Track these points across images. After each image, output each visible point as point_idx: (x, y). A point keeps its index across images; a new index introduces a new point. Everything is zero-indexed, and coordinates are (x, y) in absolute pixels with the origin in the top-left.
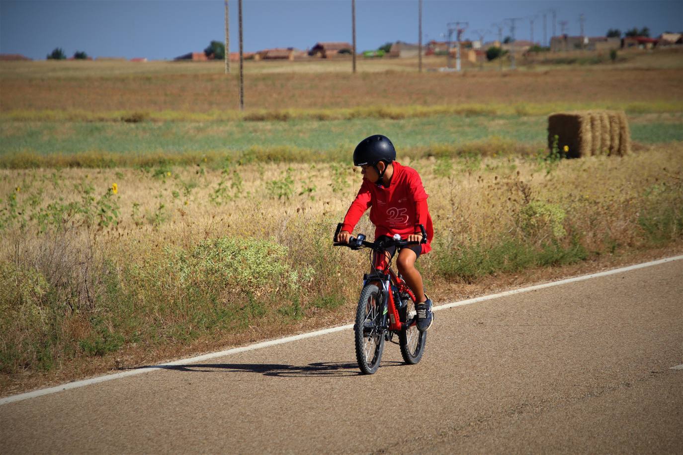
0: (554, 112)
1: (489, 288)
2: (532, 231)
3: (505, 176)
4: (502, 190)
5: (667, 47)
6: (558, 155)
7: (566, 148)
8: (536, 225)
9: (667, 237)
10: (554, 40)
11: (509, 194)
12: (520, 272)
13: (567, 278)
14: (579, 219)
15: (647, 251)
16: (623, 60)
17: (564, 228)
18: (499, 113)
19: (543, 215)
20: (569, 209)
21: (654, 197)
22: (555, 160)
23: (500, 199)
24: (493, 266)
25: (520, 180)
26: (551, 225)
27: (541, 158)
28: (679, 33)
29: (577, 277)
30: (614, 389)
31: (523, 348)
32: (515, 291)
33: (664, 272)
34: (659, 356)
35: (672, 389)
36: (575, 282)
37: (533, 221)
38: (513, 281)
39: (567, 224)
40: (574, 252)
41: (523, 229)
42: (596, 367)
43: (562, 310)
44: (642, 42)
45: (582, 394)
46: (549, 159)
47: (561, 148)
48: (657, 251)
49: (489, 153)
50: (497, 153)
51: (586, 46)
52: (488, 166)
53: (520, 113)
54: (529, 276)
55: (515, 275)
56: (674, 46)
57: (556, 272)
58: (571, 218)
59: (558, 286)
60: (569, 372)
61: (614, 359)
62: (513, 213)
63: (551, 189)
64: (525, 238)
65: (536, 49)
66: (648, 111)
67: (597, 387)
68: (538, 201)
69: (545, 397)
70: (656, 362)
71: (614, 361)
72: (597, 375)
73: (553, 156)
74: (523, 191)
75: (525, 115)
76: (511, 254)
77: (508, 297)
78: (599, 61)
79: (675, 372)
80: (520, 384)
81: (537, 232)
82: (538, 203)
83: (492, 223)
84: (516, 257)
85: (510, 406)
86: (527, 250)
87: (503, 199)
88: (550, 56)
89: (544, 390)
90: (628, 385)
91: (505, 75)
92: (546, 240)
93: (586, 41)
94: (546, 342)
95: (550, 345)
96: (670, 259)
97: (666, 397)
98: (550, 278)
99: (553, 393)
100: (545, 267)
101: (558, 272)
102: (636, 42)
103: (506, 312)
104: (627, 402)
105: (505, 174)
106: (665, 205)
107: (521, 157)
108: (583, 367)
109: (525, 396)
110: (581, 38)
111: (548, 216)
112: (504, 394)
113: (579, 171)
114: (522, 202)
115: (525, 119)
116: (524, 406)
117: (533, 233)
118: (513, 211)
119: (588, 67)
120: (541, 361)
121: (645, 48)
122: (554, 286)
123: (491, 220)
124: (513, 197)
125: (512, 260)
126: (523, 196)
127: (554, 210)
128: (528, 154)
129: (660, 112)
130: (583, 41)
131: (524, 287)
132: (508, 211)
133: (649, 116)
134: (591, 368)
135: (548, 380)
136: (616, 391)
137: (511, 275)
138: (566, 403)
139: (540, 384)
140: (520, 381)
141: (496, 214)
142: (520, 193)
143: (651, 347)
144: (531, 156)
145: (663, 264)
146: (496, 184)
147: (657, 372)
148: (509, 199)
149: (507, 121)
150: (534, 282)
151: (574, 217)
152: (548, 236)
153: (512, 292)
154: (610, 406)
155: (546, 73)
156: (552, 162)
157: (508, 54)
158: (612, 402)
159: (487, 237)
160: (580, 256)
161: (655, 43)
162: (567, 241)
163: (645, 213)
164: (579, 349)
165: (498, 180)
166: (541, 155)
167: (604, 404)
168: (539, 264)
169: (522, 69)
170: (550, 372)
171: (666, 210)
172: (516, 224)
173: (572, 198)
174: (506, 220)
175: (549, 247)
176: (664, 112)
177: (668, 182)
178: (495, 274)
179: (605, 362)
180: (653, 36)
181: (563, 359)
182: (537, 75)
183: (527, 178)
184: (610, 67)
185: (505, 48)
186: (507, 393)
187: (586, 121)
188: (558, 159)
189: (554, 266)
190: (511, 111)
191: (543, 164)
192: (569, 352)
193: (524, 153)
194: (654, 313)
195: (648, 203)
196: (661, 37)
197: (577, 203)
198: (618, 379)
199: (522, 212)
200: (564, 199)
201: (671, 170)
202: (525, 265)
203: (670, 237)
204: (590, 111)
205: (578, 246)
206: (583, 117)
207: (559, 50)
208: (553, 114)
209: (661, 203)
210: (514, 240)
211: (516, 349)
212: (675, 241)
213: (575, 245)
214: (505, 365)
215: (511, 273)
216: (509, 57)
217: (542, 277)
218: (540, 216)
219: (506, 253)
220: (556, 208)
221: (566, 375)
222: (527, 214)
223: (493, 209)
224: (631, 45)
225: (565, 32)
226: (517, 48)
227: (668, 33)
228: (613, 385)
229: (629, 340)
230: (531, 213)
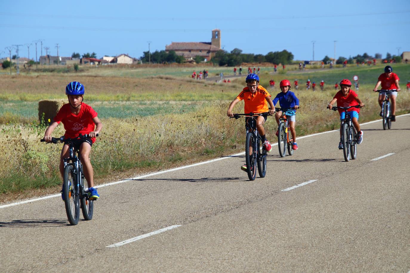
0: (42, 99)
1: (3, 201)
2: (29, 168)
3: (13, 136)
4: (11, 144)
5: (106, 64)
6: (45, 124)
7: (49, 120)
8: (31, 164)
9: (106, 172)
10: (42, 58)
11: (16, 146)
12: (21, 192)
13: (49, 196)
14: (56, 161)
15: (95, 180)
16: (82, 71)
17: (48, 166)
18: (10, 99)
19: (35, 159)
20: (51, 155)
21: (99, 149)
22: (43, 127)
23: (10, 149)
24: (5, 188)
25: (22, 138)
26: (40, 165)
27: (35, 126)
28: (112, 57)
29: (55, 194)
30: (74, 259)
31: (22, 236)
32: (19, 203)
33: (104, 192)
34: (100, 240)
35: (107, 259)
36: (54, 198)
37: (29, 162)
38: (17, 197)
39: (49, 163)
40: (53, 180)
41: (23, 167)
42: (64, 247)
43: (46, 214)
44: (92, 61)
45: (56, 262)
46: (39, 126)
47: (46, 120)
48: (100, 180)
49: (4, 122)
50: (9, 122)
51: (60, 62)
52: (3, 130)
53: (22, 100)
54: (27, 194)
55: (18, 194)
56: (109, 64)
57: (42, 192)
58: (52, 160)
59: (44, 200)
60: (49, 250)
61: (75, 242)
62: (18, 157)
63: (40, 144)
64: (24, 172)
65: (31, 63)
66: (96, 100)
67: (64, 259)
68: (32, 150)
69: (34, 265)
70: (98, 243)
71: (74, 243)
72: (65, 251)
73: (42, 125)
74: (24, 145)
75: (25, 100)
76: (16, 181)
77: (14, 207)
78: (68, 70)
79: (108, 249)
80: (19, 257)
81: (32, 168)
82: (33, 152)
83: (6, 163)
84: (19, 184)
85: (13, 270)
86: (26, 179)
87: (12, 149)
88: (40, 66)
89: (34, 260)
90: (82, 257)
91: (13, 77)
92: (37, 173)
93: (60, 59)
94: (36, 232)
95: (38, 235)
96: (107, 185)
97: (103, 264)
98: (39, 195)
99: (39, 262)
100: (36, 189)
101: (44, 192)
102: (89, 61)
103: (13, 215)
104: (81, 266)
105: (13, 134)
106: (105, 154)
107: (23, 125)
108: (57, 247)
109: (22, 264)
110: (57, 57)
111: (38, 159)
112: (10, 263)
113: (56, 133)
114: (24, 151)
115: (26, 103)
116: (22, 270)
117: (30, 169)
118: (18, 156)
119: (62, 74)
120: (32, 244)
121: (94, 64)
122: (42, 200)
123: (5, 161)
124: (18, 148)
125: (17, 185)
126: (24, 148)
127: (42, 156)
128: (27, 123)
129: (103, 101)
130: (59, 59)
131: (24, 201)
132: (14, 156)
133: (97, 103)
134: (61, 247)
135: (36, 255)
136: (75, 260)
137: (16, 193)
138: (46, 268)
139: (32, 257)
140: (20, 256)
141: (8, 158)
142: (22, 146)
143: (95, 235)
144: (29, 125)
145: (103, 187)
146: (8, 140)
147: (98, 249)
148: (16, 149)
149: (14, 104)
150: (30, 198)
151: (53, 160)
152: (38, 171)
153: (16, 204)
154: (71, 269)
155: (38, 77)
156: (41, 128)
157: (15, 65)
158: (73, 267)
159: (2, 171)
160: (57, 183)
161: (99, 62)
162: (49, 174)
163: (94, 158)
164: (55, 236)
165: (9, 138)
166: (35, 124)
167: (68, 268)
168: (33, 187)
169: (23, 74)
170: (38, 250)
171: (105, 157)
172: (20, 164)
173: (53, 149)
174: (14, 161)
175: (39, 177)
176: (105, 101)
177: (107, 141)
178: (7, 193)
179: (69, 244)
180: (98, 58)
181: (45, 243)
182: (32, 78)
183: (26, 137)
184: (74, 74)
185: (13, 61)
186: (12, 263)
187: (60, 105)
188: (44, 127)
189: (41, 188)
190: (17, 98)
191: (36, 129)
192: (49, 238)
193: (25, 123)
194: (98, 215)
195: (96, 153)
196: (102, 58)
197: (55, 152)
198: (77, 253)
199: (23, 157)
200: (47, 149)
201: (108, 133)
202: (25, 188)
203: (108, 172)
204: (63, 99)
205: (55, 177)
206: (59, 103)
207: (45, 64)
208: (41, 100)
209: (102, 153)
210: (18, 173)
211: (18, 237)
212: (110, 174)
213: (54, 176)
214: (11, 246)
215: (16, 192)
216: (15, 67)
217: (34, 195)
218: (33, 159)
219: (13, 181)
220: (43, 155)
221: (47, 252)
222: (26, 158)
223: (6, 155)
224: (85, 62)
225: (48, 54)
226: (20, 62)
227: (106, 56)
228: (73, 257)
229: (83, 231)
230: (28, 157)
